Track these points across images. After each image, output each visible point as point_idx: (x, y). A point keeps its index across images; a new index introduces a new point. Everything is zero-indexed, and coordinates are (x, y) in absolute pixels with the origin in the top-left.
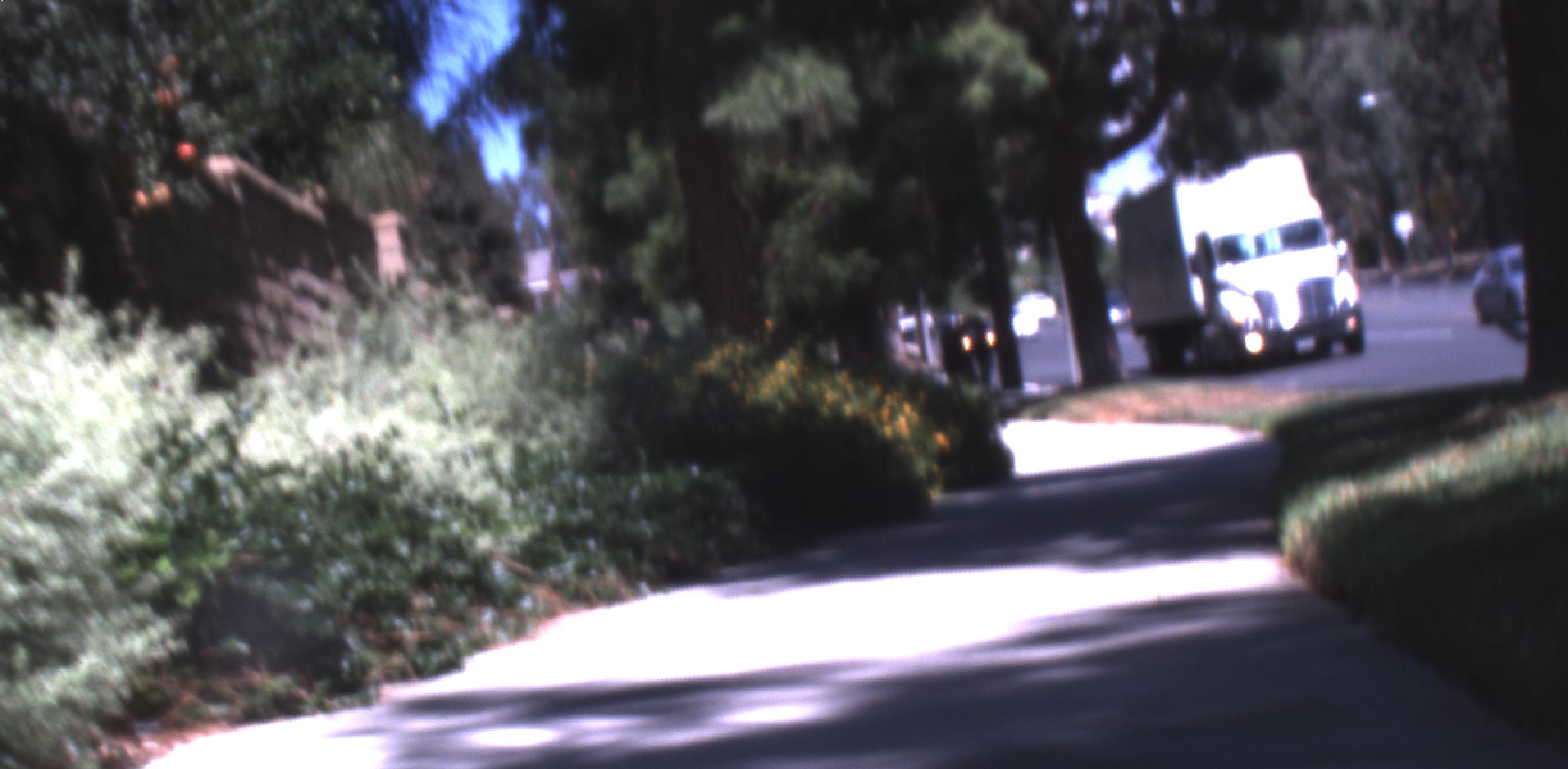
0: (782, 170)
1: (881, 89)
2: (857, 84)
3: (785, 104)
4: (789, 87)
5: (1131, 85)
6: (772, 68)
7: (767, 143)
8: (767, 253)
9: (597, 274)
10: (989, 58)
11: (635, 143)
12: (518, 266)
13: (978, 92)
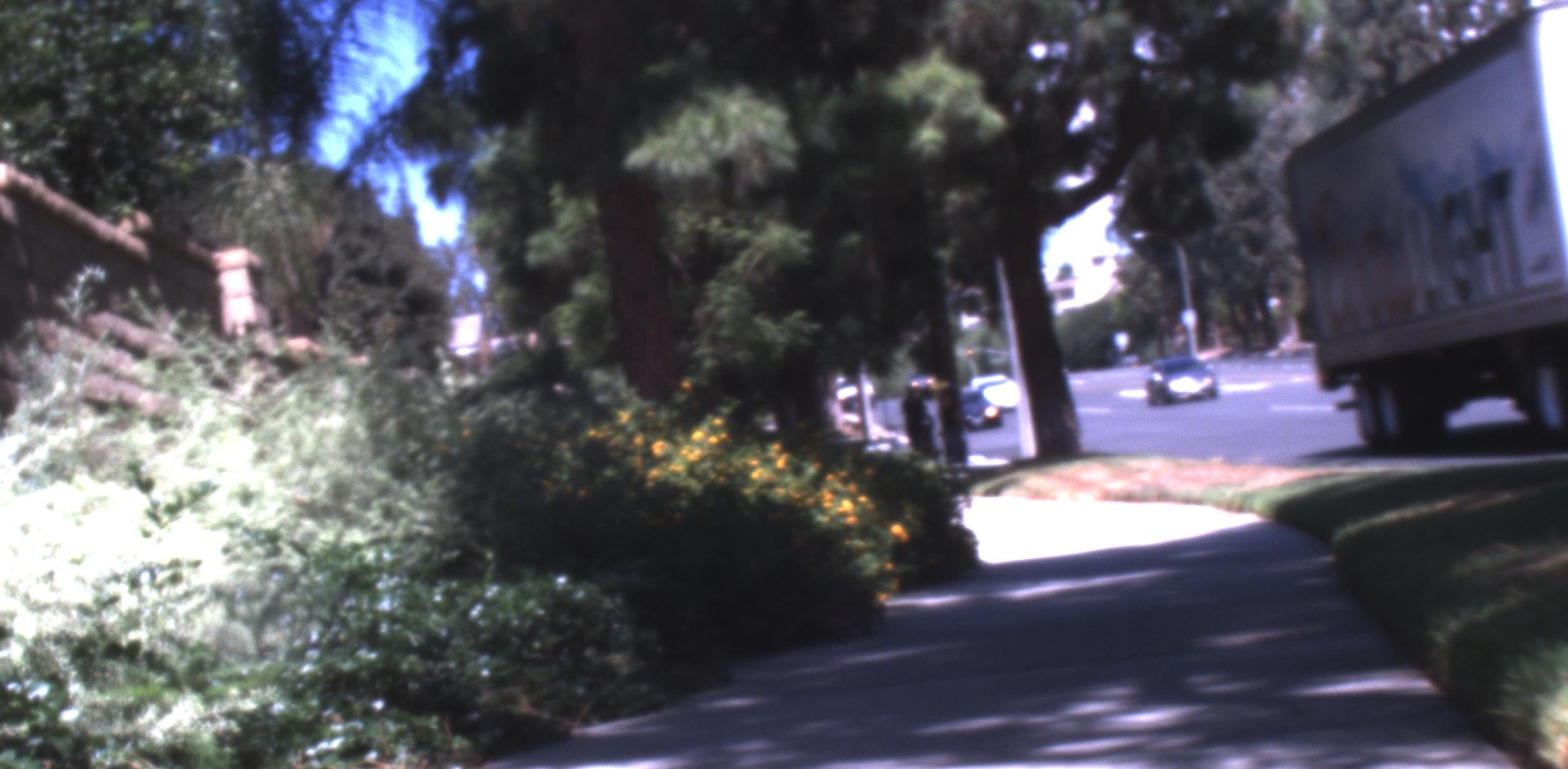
0: (716, 226)
1: (821, 133)
2: (796, 125)
3: (716, 146)
5: (1088, 135)
6: (704, 105)
7: (696, 188)
10: (940, 99)
11: (558, 196)
13: (928, 136)
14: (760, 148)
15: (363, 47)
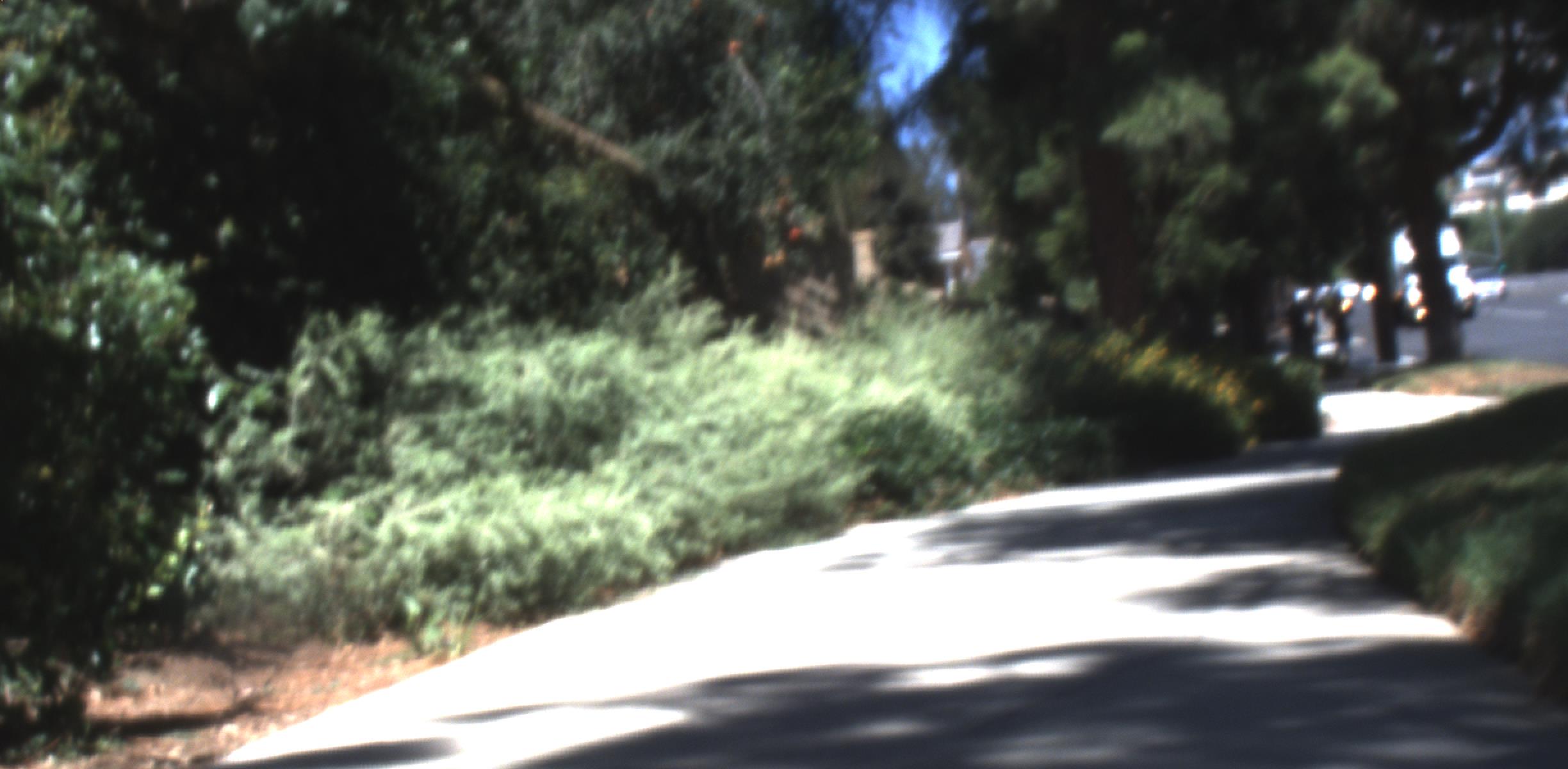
0: (1173, 169)
1: (1253, 107)
2: (1233, 107)
3: (1170, 124)
4: (1175, 110)
6: (1161, 93)
7: (1157, 154)
8: (1161, 238)
9: (1006, 247)
10: (1349, 83)
12: (932, 241)
13: (1337, 112)
14: (1203, 126)
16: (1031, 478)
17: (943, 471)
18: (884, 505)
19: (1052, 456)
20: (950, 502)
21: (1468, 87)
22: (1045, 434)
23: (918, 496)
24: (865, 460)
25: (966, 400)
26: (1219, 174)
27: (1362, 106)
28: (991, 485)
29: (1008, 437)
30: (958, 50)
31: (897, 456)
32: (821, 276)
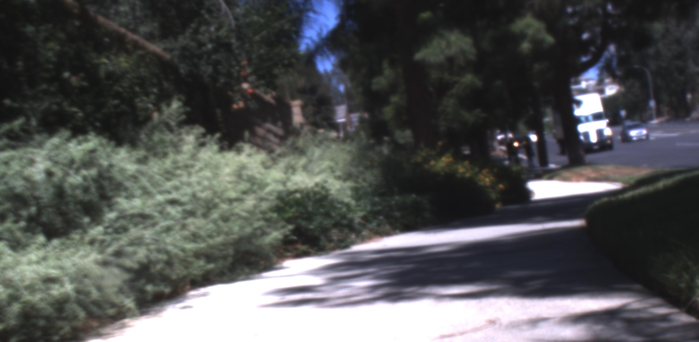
0: (446, 76)
1: (486, 45)
2: (476, 44)
3: (447, 52)
4: (449, 45)
5: (590, 42)
6: (442, 36)
7: (440, 67)
9: (366, 115)
10: (530, 32)
11: (385, 65)
12: (333, 112)
13: (526, 46)
14: (463, 52)
15: (315, 12)
16: (388, 227)
17: (336, 225)
18: (303, 248)
19: (398, 214)
20: (342, 244)
21: (585, 36)
22: (393, 203)
23: (323, 241)
24: (289, 221)
25: (349, 184)
26: (469, 78)
27: (537, 43)
28: (365, 233)
29: (374, 204)
30: (343, 18)
31: (309, 218)
32: (274, 123)
